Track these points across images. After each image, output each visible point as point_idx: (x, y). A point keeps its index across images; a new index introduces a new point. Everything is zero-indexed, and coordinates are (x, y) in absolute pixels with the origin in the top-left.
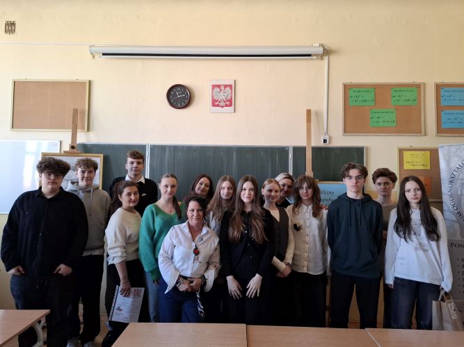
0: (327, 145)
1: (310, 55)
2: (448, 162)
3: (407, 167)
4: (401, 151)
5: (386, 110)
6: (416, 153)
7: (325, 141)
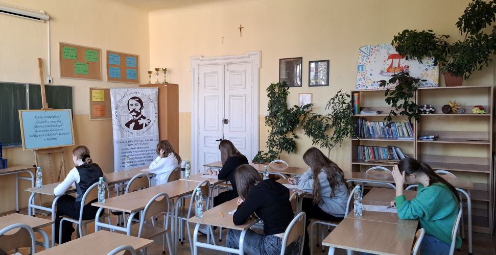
0: (51, 84)
1: (39, 19)
2: (115, 98)
3: (94, 99)
4: (91, 90)
5: (83, 64)
6: (98, 91)
7: (50, 81)
